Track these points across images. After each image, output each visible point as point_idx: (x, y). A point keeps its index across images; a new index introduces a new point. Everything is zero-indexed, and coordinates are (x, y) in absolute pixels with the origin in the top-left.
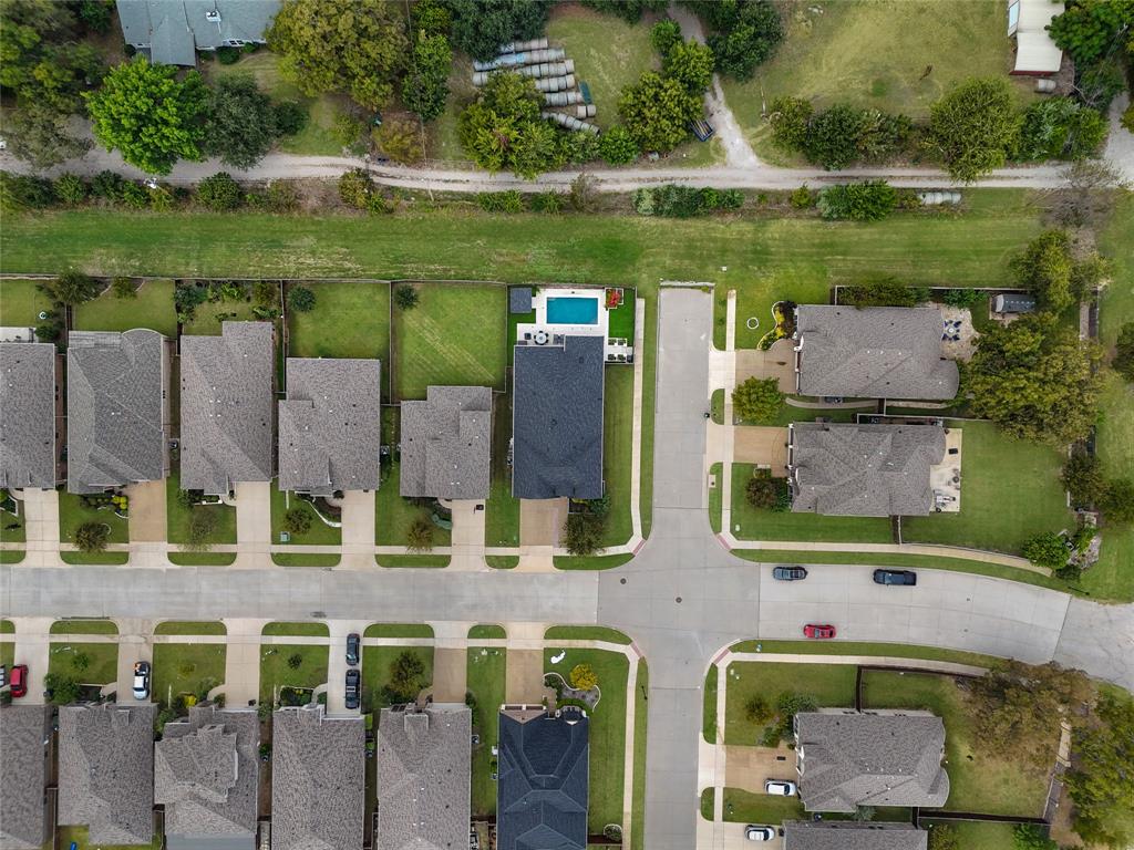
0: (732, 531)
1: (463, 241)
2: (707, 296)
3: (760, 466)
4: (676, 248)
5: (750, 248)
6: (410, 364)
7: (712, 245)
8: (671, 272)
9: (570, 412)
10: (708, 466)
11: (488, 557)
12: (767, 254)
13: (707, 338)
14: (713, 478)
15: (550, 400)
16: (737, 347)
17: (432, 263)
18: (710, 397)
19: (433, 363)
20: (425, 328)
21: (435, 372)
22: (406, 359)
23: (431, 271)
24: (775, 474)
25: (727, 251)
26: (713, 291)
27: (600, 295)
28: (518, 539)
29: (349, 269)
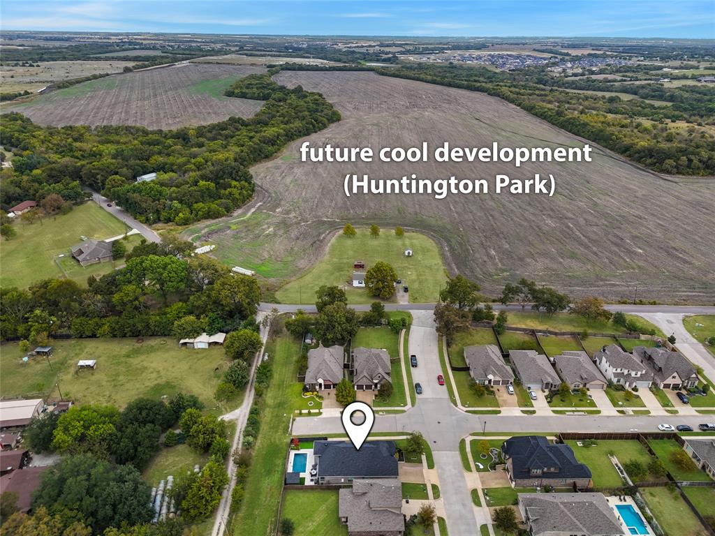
0: (404, 406)
2: (297, 420)
3: (374, 398)
5: (277, 408)
11: (435, 498)
12: (280, 403)
13: (317, 419)
16: (321, 408)
17: (266, 531)
24: (377, 394)
25: (277, 415)
26: (295, 418)
27: (293, 453)
28: (422, 484)
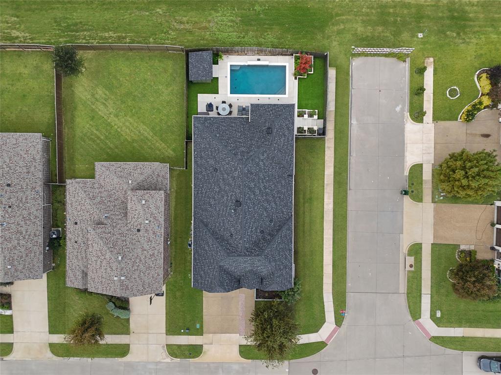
0: (433, 317)
1: (142, 9)
2: (402, 65)
3: (462, 247)
4: (367, 14)
5: (447, 14)
6: (82, 138)
7: (405, 12)
8: (363, 40)
9: (257, 192)
10: (405, 247)
11: (169, 346)
12: (465, 20)
13: (402, 110)
14: (411, 260)
15: (234, 178)
16: (436, 118)
18: (407, 173)
19: (106, 137)
20: (97, 100)
21: (110, 148)
22: (78, 133)
23: (106, 38)
24: (480, 256)
25: (422, 17)
26: (408, 60)
27: (288, 63)
28: (202, 326)
29: (17, 37)
